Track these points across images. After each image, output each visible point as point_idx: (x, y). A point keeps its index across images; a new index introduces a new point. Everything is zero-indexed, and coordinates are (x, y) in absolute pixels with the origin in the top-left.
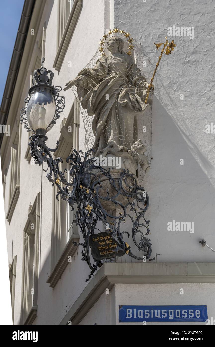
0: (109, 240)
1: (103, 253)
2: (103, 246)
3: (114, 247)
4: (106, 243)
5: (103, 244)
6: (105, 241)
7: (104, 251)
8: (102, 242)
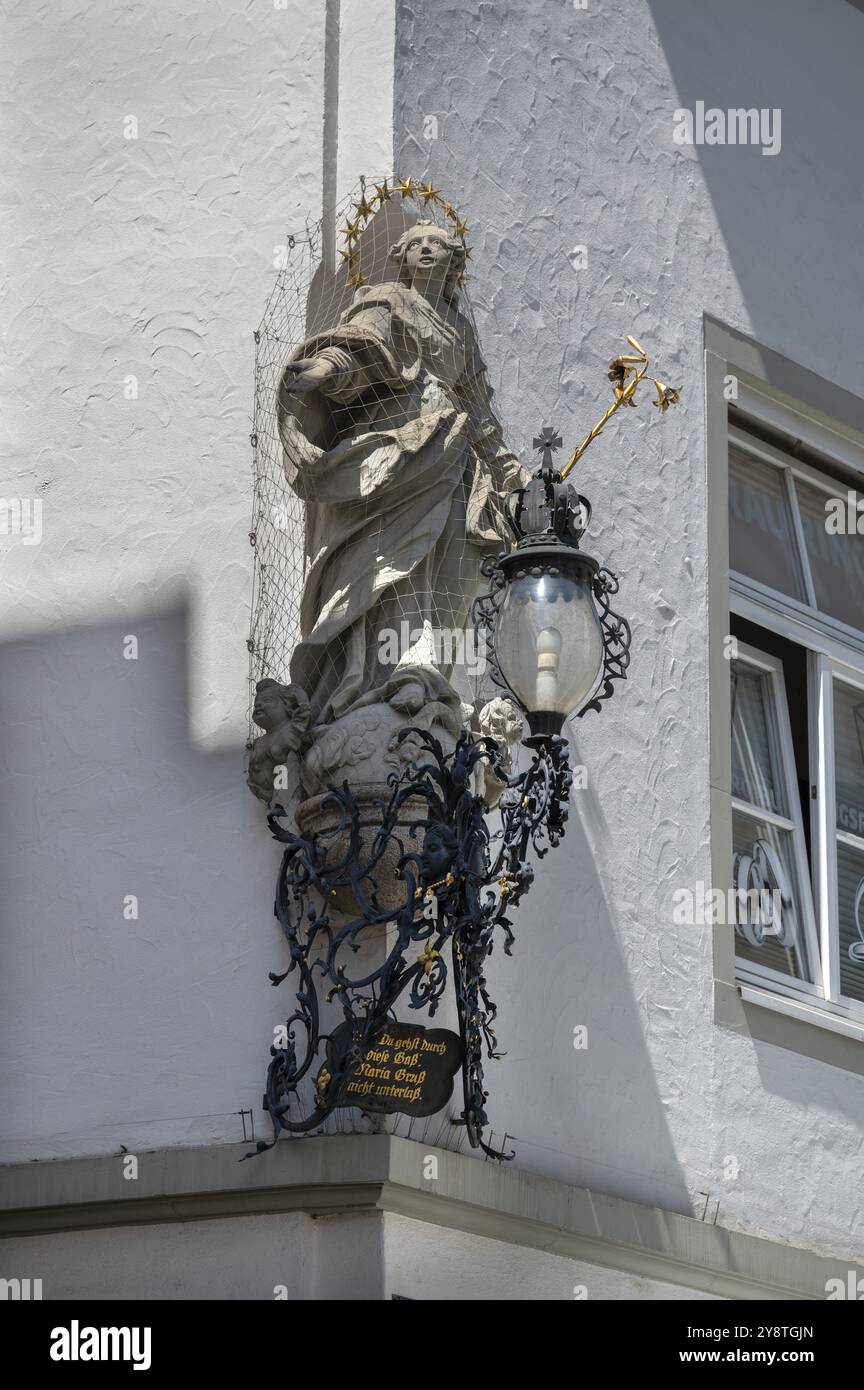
0: (410, 1053)
1: (362, 1088)
2: (374, 1064)
3: (411, 1081)
4: (391, 1059)
5: (380, 1059)
6: (393, 1052)
7: (369, 1084)
8: (381, 1051)
